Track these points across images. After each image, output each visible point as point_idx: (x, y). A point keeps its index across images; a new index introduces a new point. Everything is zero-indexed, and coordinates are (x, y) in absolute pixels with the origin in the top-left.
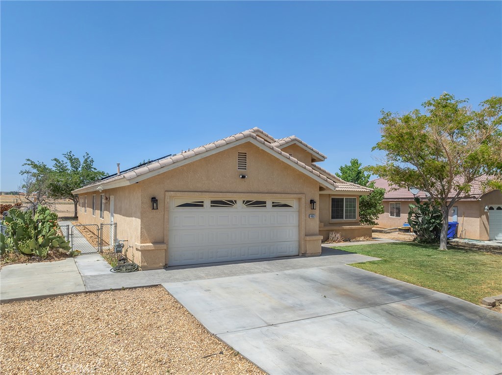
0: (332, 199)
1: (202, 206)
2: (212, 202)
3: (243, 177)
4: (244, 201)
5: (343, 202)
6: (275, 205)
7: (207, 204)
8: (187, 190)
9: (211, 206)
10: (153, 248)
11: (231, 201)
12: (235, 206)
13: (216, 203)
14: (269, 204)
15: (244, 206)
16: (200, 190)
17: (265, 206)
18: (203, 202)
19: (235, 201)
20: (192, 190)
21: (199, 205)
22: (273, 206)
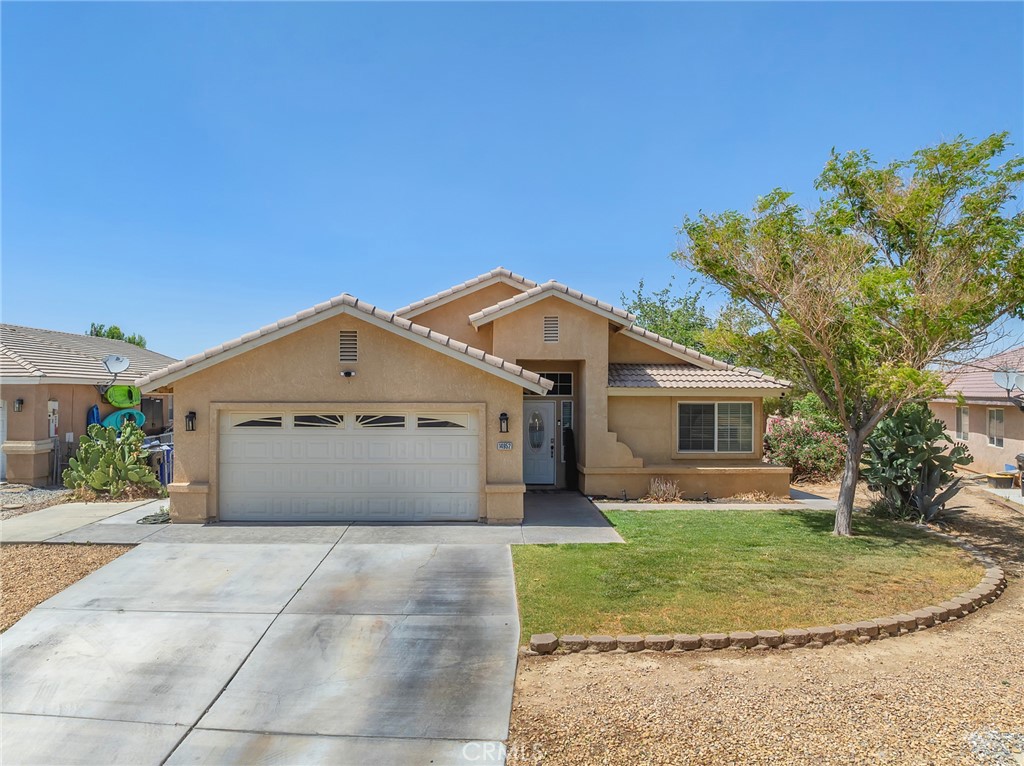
0: (681, 406)
1: (279, 425)
2: (297, 418)
3: (348, 374)
4: (358, 417)
5: (714, 413)
6: (425, 423)
7: (288, 421)
8: (247, 399)
9: (296, 425)
10: (187, 491)
11: (334, 418)
12: (341, 425)
13: (303, 421)
14: (411, 422)
15: (359, 425)
16: (270, 399)
17: (403, 426)
18: (280, 419)
19: (342, 417)
20: (256, 400)
21: (275, 423)
22: (420, 425)
